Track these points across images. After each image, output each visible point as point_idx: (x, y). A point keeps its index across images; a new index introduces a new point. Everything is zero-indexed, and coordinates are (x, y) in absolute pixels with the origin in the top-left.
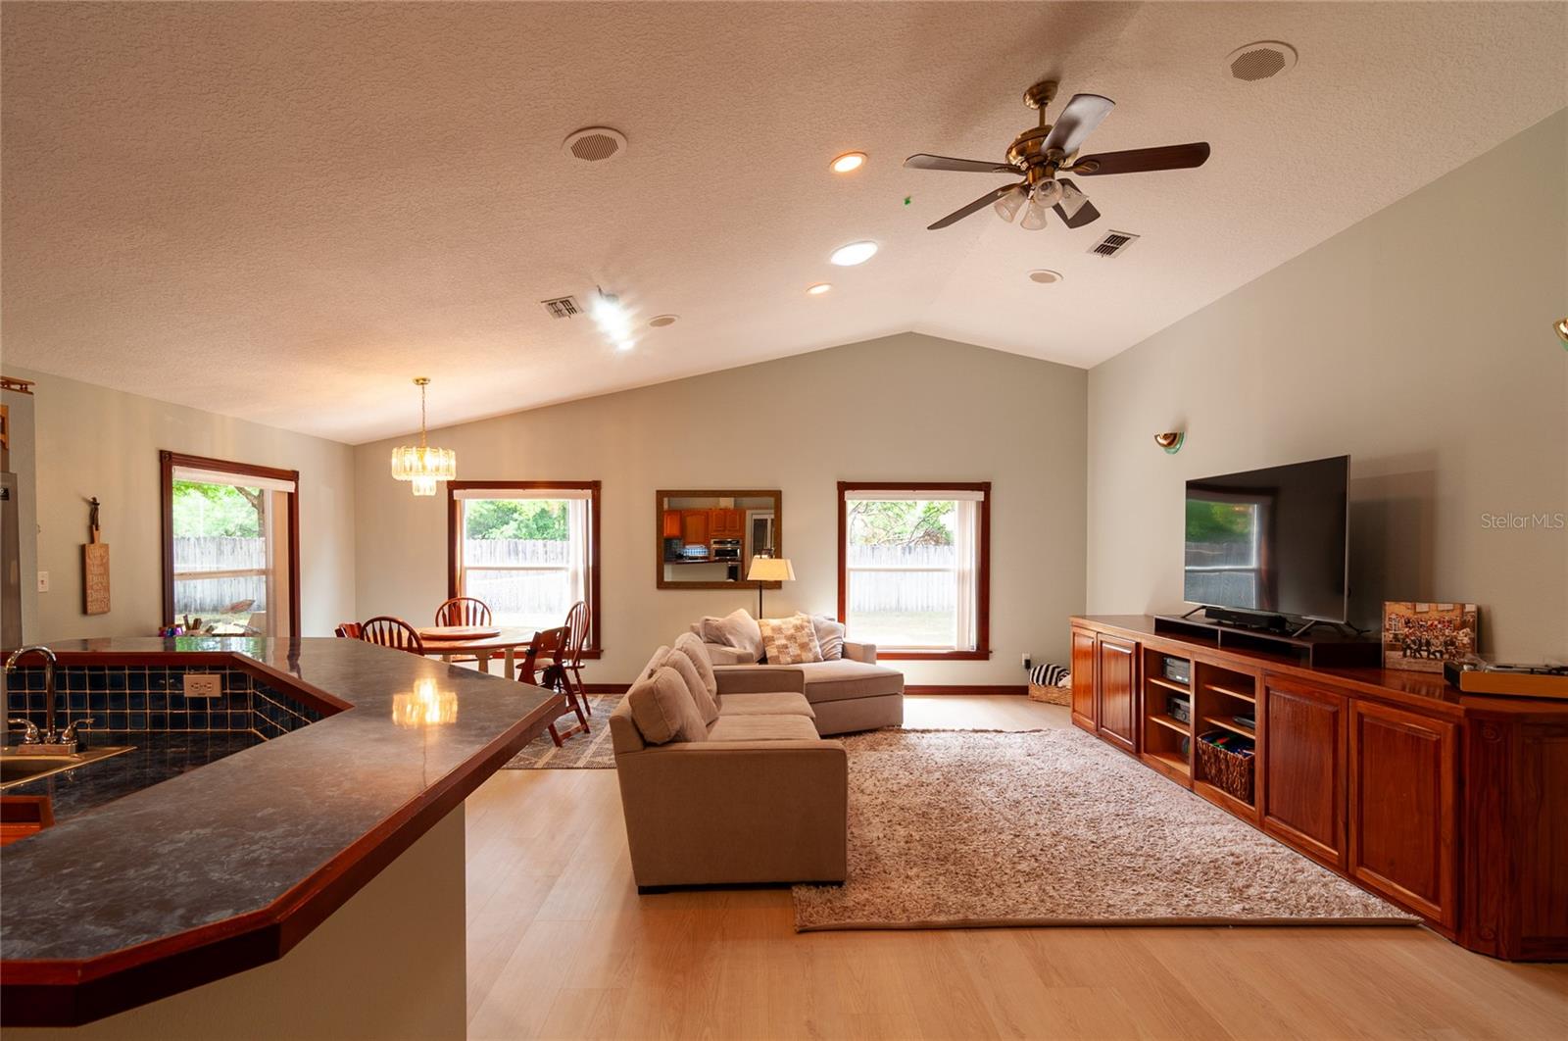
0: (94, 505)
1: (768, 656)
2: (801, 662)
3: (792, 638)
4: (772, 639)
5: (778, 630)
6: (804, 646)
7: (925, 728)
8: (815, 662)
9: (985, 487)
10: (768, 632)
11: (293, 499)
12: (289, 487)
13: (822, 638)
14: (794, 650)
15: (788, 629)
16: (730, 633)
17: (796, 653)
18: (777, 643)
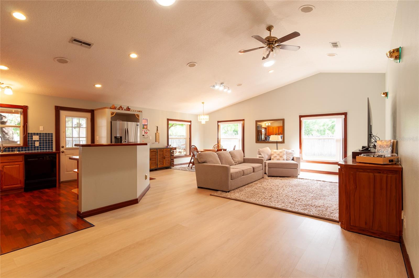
0: (157, 127)
1: (271, 158)
2: (279, 160)
3: (279, 154)
4: (273, 154)
5: (275, 152)
6: (281, 157)
7: (303, 178)
8: (283, 160)
9: (345, 114)
10: (272, 153)
11: (190, 126)
12: (189, 123)
13: (288, 155)
14: (278, 157)
15: (278, 152)
16: (261, 152)
17: (278, 158)
18: (274, 155)
